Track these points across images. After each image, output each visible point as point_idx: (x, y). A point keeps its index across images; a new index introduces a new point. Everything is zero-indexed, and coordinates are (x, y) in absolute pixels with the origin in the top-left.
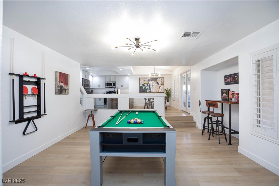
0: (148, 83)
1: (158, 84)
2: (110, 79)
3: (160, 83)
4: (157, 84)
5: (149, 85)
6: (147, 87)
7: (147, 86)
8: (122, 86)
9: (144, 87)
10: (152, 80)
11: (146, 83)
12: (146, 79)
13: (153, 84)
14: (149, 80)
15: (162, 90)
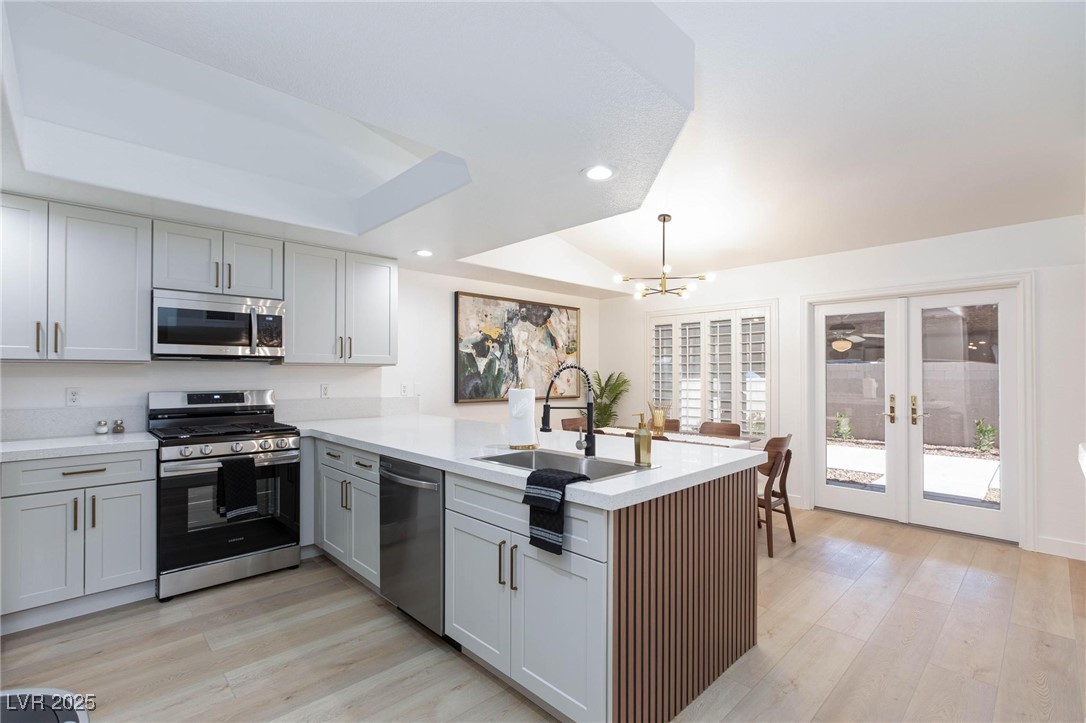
0: (503, 332)
1: (554, 342)
3: (562, 338)
4: (549, 342)
5: (512, 346)
6: (497, 363)
7: (498, 354)
9: (482, 363)
10: (524, 319)
11: (495, 337)
12: (492, 307)
13: (530, 343)
14: (510, 315)
15: (568, 381)
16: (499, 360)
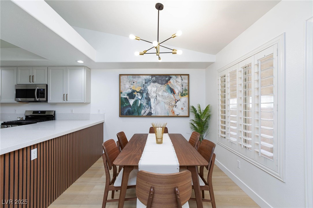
0: (142, 88)
1: (172, 91)
2: (32, 78)
3: (178, 89)
4: (170, 91)
5: (147, 94)
6: (140, 101)
7: (140, 97)
8: (65, 97)
9: (131, 102)
10: (154, 82)
11: (138, 90)
12: (137, 79)
13: (157, 92)
14: (146, 81)
15: (182, 109)
16: (141, 100)
